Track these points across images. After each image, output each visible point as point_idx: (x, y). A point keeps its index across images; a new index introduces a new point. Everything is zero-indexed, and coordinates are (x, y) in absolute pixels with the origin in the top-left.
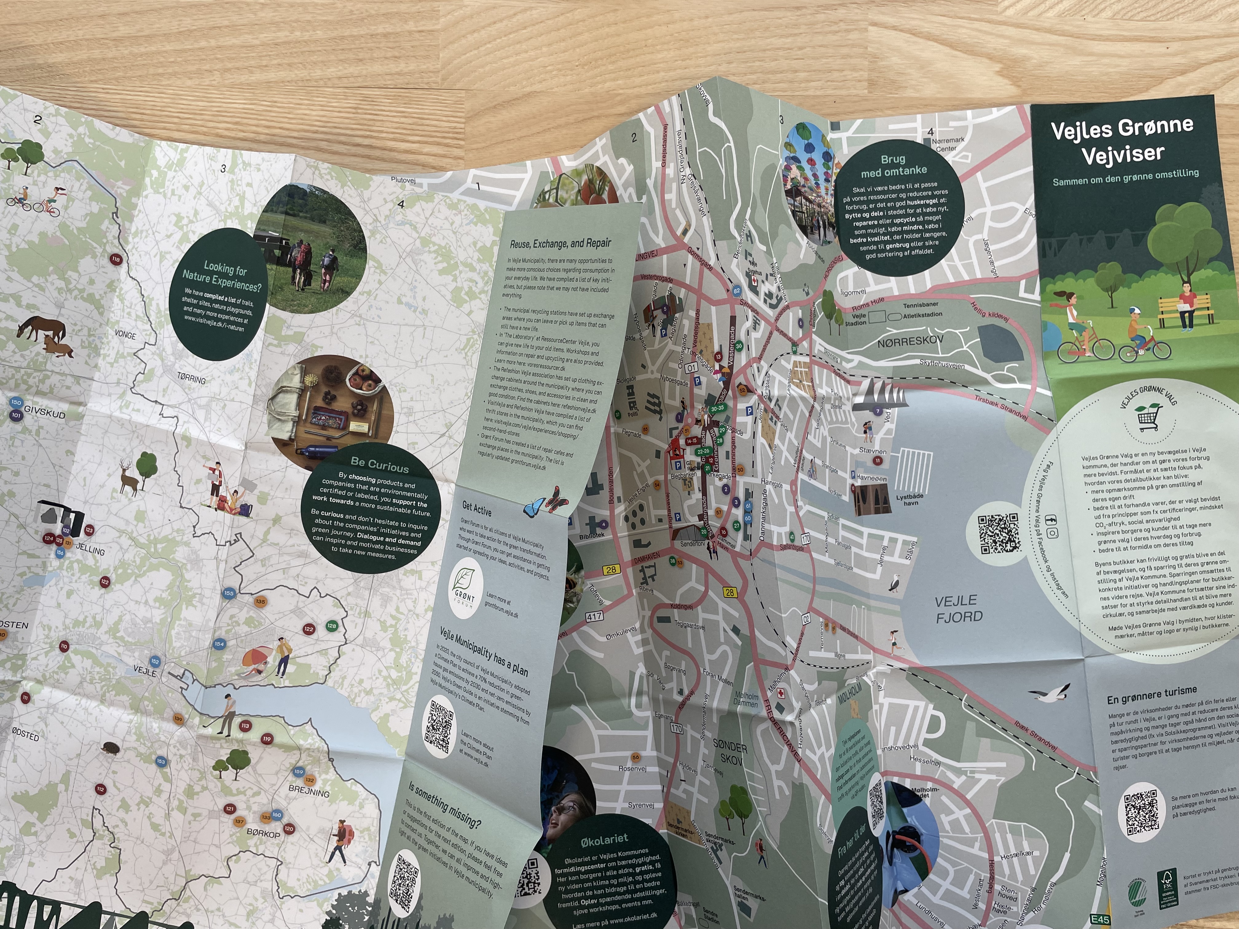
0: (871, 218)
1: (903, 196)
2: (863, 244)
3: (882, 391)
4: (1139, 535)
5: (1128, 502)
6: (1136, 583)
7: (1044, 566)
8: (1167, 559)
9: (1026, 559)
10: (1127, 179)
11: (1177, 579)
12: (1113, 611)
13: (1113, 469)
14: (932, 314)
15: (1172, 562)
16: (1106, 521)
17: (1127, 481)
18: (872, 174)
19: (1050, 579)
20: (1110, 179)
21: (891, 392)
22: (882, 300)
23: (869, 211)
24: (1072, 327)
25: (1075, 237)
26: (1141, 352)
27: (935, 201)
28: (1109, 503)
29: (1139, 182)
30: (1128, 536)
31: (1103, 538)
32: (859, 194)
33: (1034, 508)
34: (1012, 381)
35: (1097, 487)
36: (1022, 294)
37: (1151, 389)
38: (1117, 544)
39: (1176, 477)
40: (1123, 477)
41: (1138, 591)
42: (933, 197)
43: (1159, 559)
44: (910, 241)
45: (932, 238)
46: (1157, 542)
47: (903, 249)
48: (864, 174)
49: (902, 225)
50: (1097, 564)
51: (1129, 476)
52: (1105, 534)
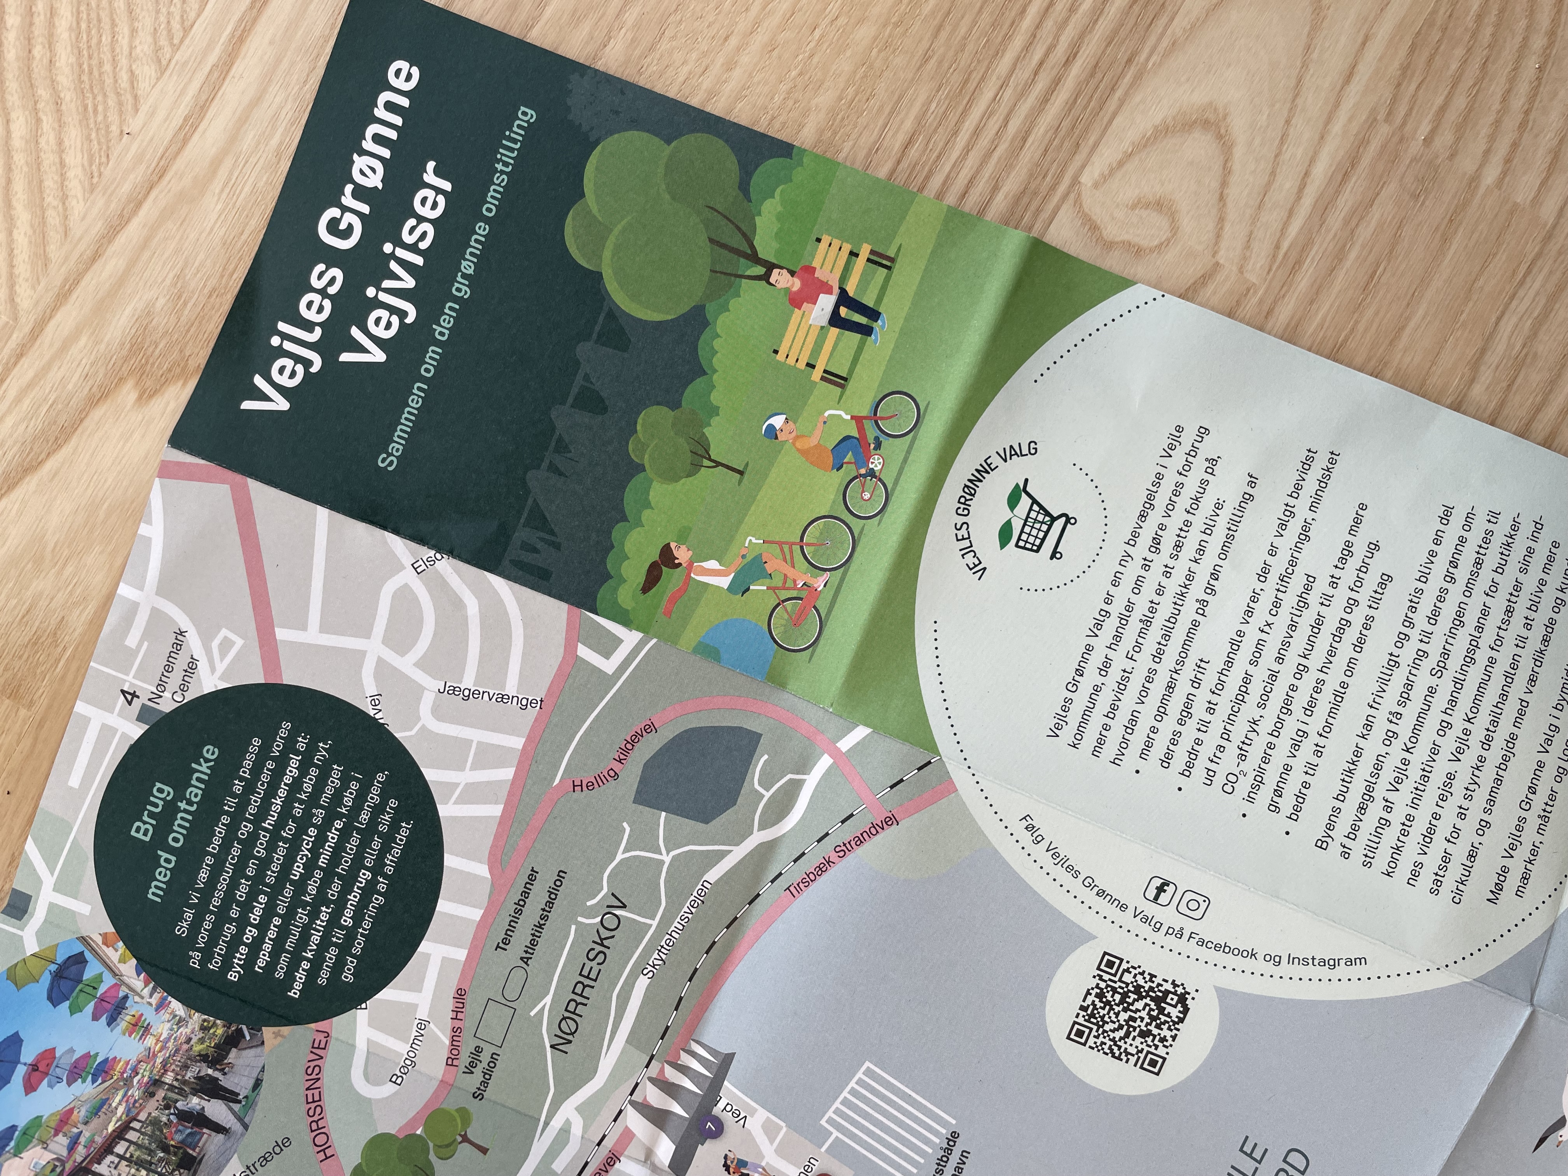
0: (263, 927)
1: (246, 829)
2: (313, 974)
3: (670, 1089)
4: (1301, 700)
5: (1210, 679)
6: (1414, 772)
7: (1259, 965)
8: (1393, 662)
9: (1223, 994)
10: (461, 289)
11: (1454, 663)
12: (1455, 871)
13: (1115, 673)
14: (553, 894)
15: (1407, 655)
16: (1229, 762)
17: (1158, 656)
18: (162, 876)
19: (1298, 970)
20: (443, 329)
21: (684, 1070)
22: (460, 995)
23: (243, 923)
24: (740, 587)
25: (536, 479)
26: (876, 463)
27: (295, 761)
28: (1189, 732)
29: (482, 261)
30: (1291, 726)
31: (1265, 794)
32: (195, 927)
33: (1113, 911)
34: (795, 787)
35: (1137, 740)
36: (609, 666)
37: (970, 489)
38: (1298, 765)
39: (1208, 530)
40: (1144, 660)
41: (1437, 778)
42: (282, 763)
43: (1384, 682)
44: (358, 863)
45: (378, 810)
46: (1340, 662)
47: (369, 890)
48: (154, 893)
49: (310, 866)
50: (1322, 845)
51: (1150, 645)
52: (1259, 782)
